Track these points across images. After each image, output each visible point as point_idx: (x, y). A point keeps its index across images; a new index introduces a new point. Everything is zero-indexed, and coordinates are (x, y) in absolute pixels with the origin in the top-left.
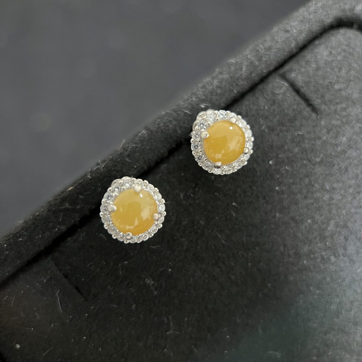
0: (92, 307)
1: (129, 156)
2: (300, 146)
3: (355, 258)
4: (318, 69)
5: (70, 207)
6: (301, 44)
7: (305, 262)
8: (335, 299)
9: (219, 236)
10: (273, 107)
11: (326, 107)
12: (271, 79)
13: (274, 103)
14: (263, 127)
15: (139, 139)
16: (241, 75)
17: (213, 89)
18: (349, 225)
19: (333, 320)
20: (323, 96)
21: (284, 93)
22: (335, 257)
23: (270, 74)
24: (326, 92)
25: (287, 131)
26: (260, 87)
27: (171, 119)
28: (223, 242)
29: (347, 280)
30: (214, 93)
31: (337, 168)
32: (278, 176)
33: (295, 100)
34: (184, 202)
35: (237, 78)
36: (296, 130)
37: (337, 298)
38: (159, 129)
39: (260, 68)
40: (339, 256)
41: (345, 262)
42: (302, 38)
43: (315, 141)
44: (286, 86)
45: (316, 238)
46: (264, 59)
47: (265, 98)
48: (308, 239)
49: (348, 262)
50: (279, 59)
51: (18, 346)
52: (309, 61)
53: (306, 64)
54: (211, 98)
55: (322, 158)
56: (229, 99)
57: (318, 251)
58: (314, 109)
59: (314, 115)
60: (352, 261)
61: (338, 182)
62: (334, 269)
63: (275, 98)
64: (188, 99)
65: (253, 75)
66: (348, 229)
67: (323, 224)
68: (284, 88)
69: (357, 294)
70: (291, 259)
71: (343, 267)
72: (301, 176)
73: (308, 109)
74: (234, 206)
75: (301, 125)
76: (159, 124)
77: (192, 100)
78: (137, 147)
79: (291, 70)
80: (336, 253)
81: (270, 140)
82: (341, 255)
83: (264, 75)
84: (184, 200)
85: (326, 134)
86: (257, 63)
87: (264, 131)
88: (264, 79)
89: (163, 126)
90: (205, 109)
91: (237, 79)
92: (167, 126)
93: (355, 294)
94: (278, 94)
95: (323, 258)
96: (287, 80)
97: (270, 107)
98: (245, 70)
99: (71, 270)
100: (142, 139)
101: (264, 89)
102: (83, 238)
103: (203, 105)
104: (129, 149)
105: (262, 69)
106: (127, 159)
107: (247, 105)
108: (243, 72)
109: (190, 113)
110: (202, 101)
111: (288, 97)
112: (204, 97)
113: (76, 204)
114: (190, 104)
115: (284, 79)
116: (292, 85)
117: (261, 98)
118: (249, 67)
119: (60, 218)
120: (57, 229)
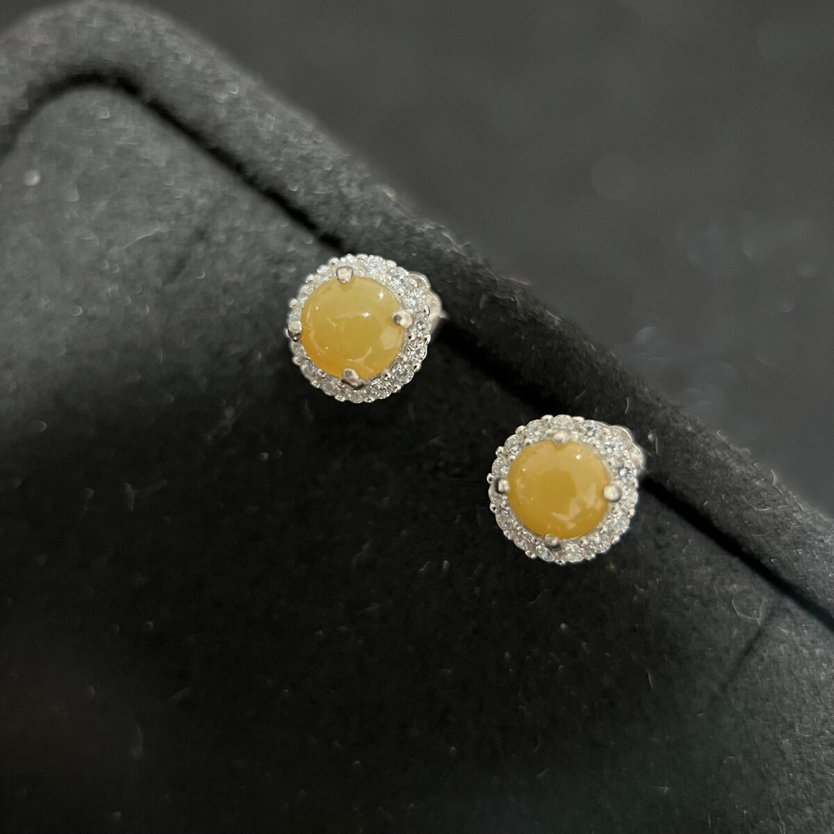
13: (707, 603)
15: (538, 314)
17: (697, 449)
26: (738, 564)
27: (602, 373)
30: (688, 456)
32: (535, 651)
34: (422, 449)
35: (738, 498)
36: (654, 667)
39: (778, 548)
44: (755, 623)
46: (800, 552)
50: (811, 588)
54: (675, 451)
55: (606, 747)
56: (686, 493)
59: (702, 703)
63: (719, 602)
65: (757, 536)
68: (749, 619)
74: (440, 566)
76: (583, 348)
77: (658, 410)
78: (516, 312)
79: (796, 626)
83: (766, 562)
86: (785, 538)
91: (736, 501)
94: (730, 607)
96: (768, 620)
97: (693, 595)
98: (764, 513)
99: (219, 245)
100: (539, 320)
101: (736, 571)
102: (293, 252)
103: (654, 437)
104: (508, 297)
105: (777, 554)
106: (484, 298)
107: (685, 543)
108: (756, 509)
109: (626, 412)
110: (663, 432)
111: (731, 633)
112: (672, 434)
113: (360, 216)
114: (648, 406)
115: (771, 615)
116: (760, 633)
117: (710, 569)
118: (771, 520)
119: (321, 190)
120: (296, 190)
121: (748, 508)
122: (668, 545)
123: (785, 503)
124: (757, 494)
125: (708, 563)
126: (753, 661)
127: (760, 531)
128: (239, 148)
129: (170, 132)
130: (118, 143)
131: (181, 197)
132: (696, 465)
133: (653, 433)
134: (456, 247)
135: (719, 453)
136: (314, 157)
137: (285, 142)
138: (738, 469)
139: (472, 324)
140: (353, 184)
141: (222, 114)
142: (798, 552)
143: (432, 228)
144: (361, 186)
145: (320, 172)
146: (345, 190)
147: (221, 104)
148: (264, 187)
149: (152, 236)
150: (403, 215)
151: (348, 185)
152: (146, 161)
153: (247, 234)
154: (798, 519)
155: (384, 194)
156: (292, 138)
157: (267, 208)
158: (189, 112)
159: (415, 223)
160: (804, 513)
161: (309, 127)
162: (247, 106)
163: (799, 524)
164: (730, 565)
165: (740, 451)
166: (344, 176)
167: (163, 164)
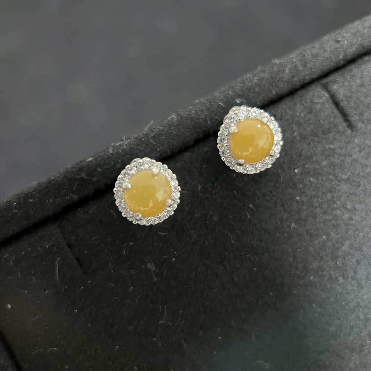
0: (89, 282)
1: (154, 137)
2: (329, 160)
3: (363, 283)
4: (362, 85)
5: (86, 177)
6: (349, 57)
7: (312, 277)
8: (336, 321)
9: (230, 235)
10: (309, 116)
11: (363, 125)
12: (313, 87)
13: (311, 111)
14: (295, 134)
15: (168, 122)
16: (283, 77)
17: (251, 86)
18: (364, 248)
19: (330, 342)
20: (361, 114)
21: (323, 103)
22: (344, 278)
23: (312, 82)
24: (366, 110)
25: (319, 142)
26: (300, 93)
27: (204, 108)
28: (233, 242)
29: (352, 304)
30: (252, 91)
31: (362, 189)
32: (301, 186)
33: (333, 112)
34: (201, 195)
35: (277, 79)
36: (327, 143)
37: (338, 321)
38: (189, 116)
39: (303, 73)
40: (348, 278)
41: (353, 286)
42: (352, 51)
43: (345, 158)
44: (326, 97)
45: (327, 256)
46: (309, 65)
47: (303, 105)
48: (319, 255)
49: (356, 286)
50: (324, 68)
51: (9, 306)
52: (354, 76)
53: (351, 78)
54: (248, 94)
55: (349, 176)
56: (266, 99)
57: (327, 269)
58: (350, 126)
59: (349, 131)
60: (360, 286)
61: (360, 203)
62: (340, 291)
63: (313, 106)
64: (224, 92)
65: (295, 79)
66: (362, 253)
67: (337, 242)
68: (324, 98)
69: (359, 320)
70: (298, 272)
71: (350, 290)
72: (324, 190)
73: (344, 124)
74: (251, 209)
75: (334, 139)
76: (190, 111)
77: (228, 94)
78: (164, 130)
79: (334, 82)
80: (346, 275)
81: (300, 148)
82: (350, 278)
83: (306, 81)
84: (201, 192)
85: (357, 152)
86: (301, 68)
87: (295, 137)
88: (305, 85)
89: (194, 114)
90: (240, 105)
91: (278, 81)
92: (198, 115)
93: (357, 320)
94: (317, 103)
95: (331, 277)
96: (328, 91)
97: (306, 115)
98: (288, 72)
100: (170, 123)
101: (303, 95)
103: (239, 100)
104: (156, 131)
105: (305, 75)
106: (151, 141)
107: (284, 109)
108: (285, 75)
109: (223, 106)
110: (238, 96)
111: (327, 108)
112: (240, 93)
113: (93, 176)
114: (225, 97)
115: (326, 89)
116: (333, 97)
117: (298, 104)
118: (291, 71)
123: (287, 62)
124: (279, 71)
126: (342, 104)
132: (257, 89)
133: (236, 100)
134: (124, 143)
135: (256, 78)
138: (266, 74)
142: (309, 67)
144: (81, 170)
145: (66, 184)
146: (79, 177)
150: (101, 158)
151: (78, 174)
154: (296, 60)
155: (88, 161)
159: (107, 154)
165: (259, 70)
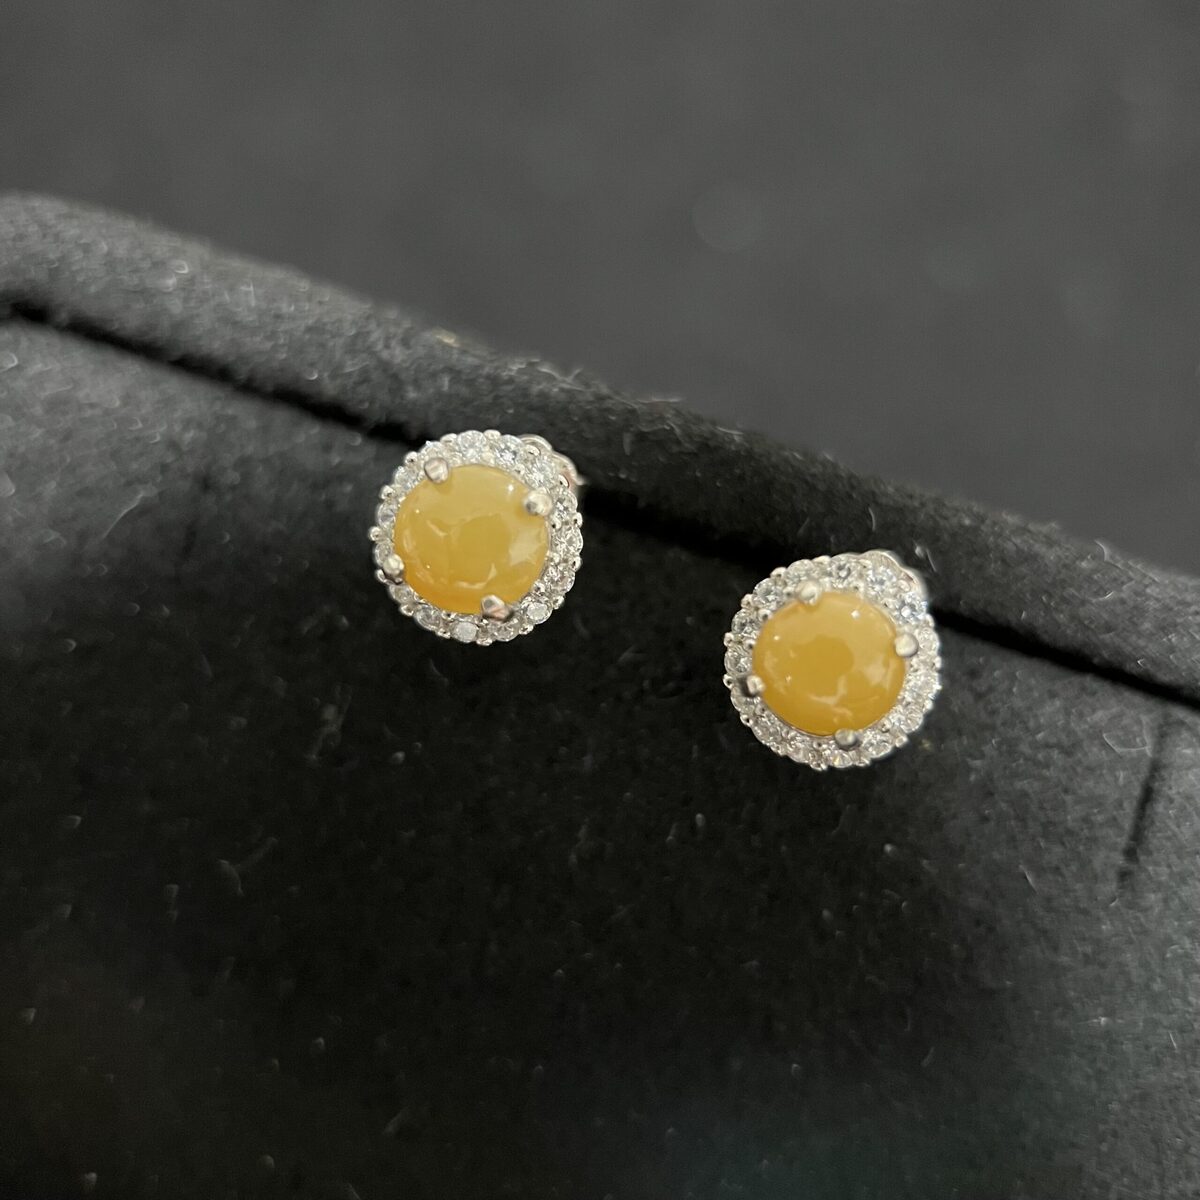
1: (641, 437)
2: (994, 903)
9: (582, 832)
10: (1055, 754)
11: (1160, 907)
13: (1070, 749)
14: (978, 763)
15: (708, 435)
17: (987, 547)
20: (1184, 878)
21: (1120, 757)
26: (1093, 683)
27: (823, 486)
28: (573, 858)
30: (975, 559)
32: (862, 895)
33: (1120, 805)
34: (612, 673)
35: (1065, 594)
36: (1030, 861)
43: (1037, 939)
44: (1143, 754)
46: (1174, 638)
54: (959, 558)
56: (990, 610)
58: (1124, 875)
59: (1110, 887)
63: (1085, 744)
65: (1108, 637)
68: (1135, 751)
74: (693, 826)
75: (1057, 869)
76: (786, 462)
77: (916, 511)
81: (954, 805)
83: (1129, 667)
84: (620, 669)
86: (1147, 626)
87: (969, 770)
88: (1121, 676)
89: (786, 476)
92: (793, 489)
94: (1104, 745)
96: (1161, 745)
97: (1048, 746)
98: (1106, 603)
99: (233, 488)
100: (712, 443)
101: (1093, 694)
102: (340, 463)
103: (924, 550)
104: (660, 426)
105: (1144, 651)
106: (627, 439)
107: (1013, 678)
108: (1094, 601)
109: (874, 528)
110: (932, 538)
111: (1116, 779)
112: (946, 537)
113: (417, 384)
114: (900, 510)
115: (1162, 736)
116: (1156, 768)
117: (1058, 703)
118: (1119, 609)
119: (351, 367)
120: (316, 377)
121: (1083, 603)
122: (991, 689)
123: (1131, 579)
124: (1089, 579)
125: (1053, 695)
126: (1160, 807)
127: (1109, 628)
128: (216, 345)
129: (110, 355)
130: (43, 395)
131: (158, 439)
132: (993, 568)
133: (920, 544)
134: (564, 382)
135: (1018, 541)
136: (325, 324)
137: (278, 317)
138: (1051, 556)
139: (623, 480)
140: (393, 343)
141: (176, 307)
142: (1170, 640)
143: (523, 366)
144: (405, 342)
145: (340, 341)
146: (385, 355)
147: (170, 293)
148: (270, 388)
149: (136, 508)
150: (476, 362)
151: (387, 346)
152: (92, 406)
153: (266, 461)
154: (1154, 594)
155: (440, 342)
156: (287, 308)
157: (282, 416)
158: (130, 320)
159: (497, 368)
160: (1159, 585)
161: (304, 285)
162: (207, 284)
163: (1157, 600)
164: (1083, 689)
165: (1045, 529)
166: (376, 335)
167: (118, 403)
